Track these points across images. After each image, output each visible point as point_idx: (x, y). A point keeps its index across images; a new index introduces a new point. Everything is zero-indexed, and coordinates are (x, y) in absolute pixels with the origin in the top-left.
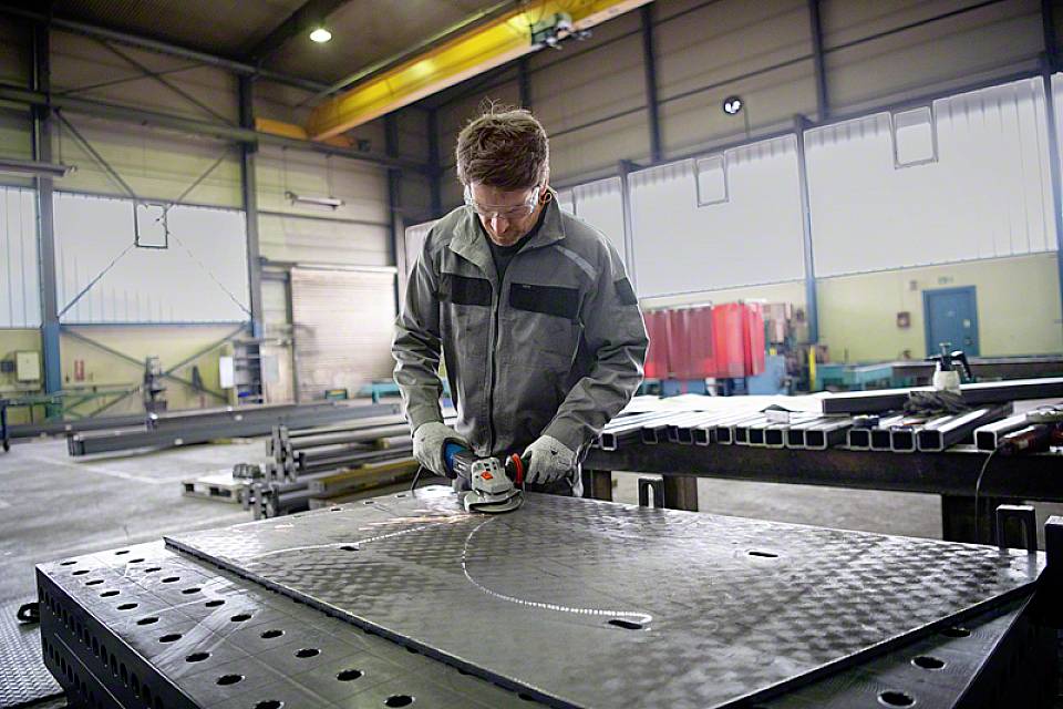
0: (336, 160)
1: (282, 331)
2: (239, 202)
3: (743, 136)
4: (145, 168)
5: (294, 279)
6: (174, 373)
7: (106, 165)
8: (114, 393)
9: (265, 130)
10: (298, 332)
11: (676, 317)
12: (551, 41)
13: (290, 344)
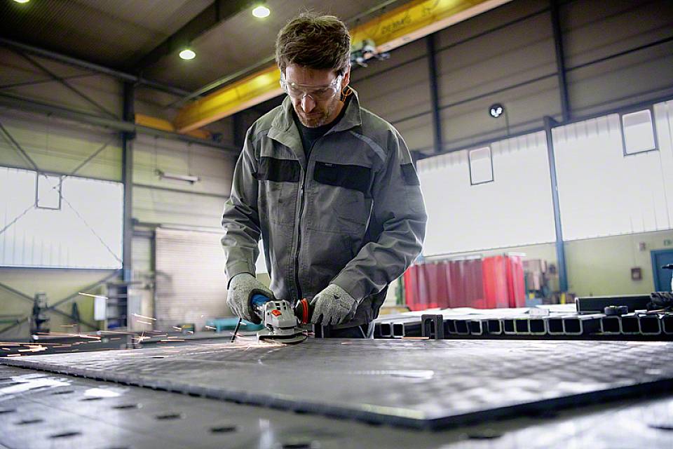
0: (195, 148)
1: (146, 277)
2: (119, 176)
3: (505, 133)
4: (47, 148)
5: (158, 236)
6: (58, 308)
7: (17, 144)
8: (9, 322)
9: (143, 123)
10: (159, 278)
11: (454, 269)
12: (360, 60)
13: (152, 287)
